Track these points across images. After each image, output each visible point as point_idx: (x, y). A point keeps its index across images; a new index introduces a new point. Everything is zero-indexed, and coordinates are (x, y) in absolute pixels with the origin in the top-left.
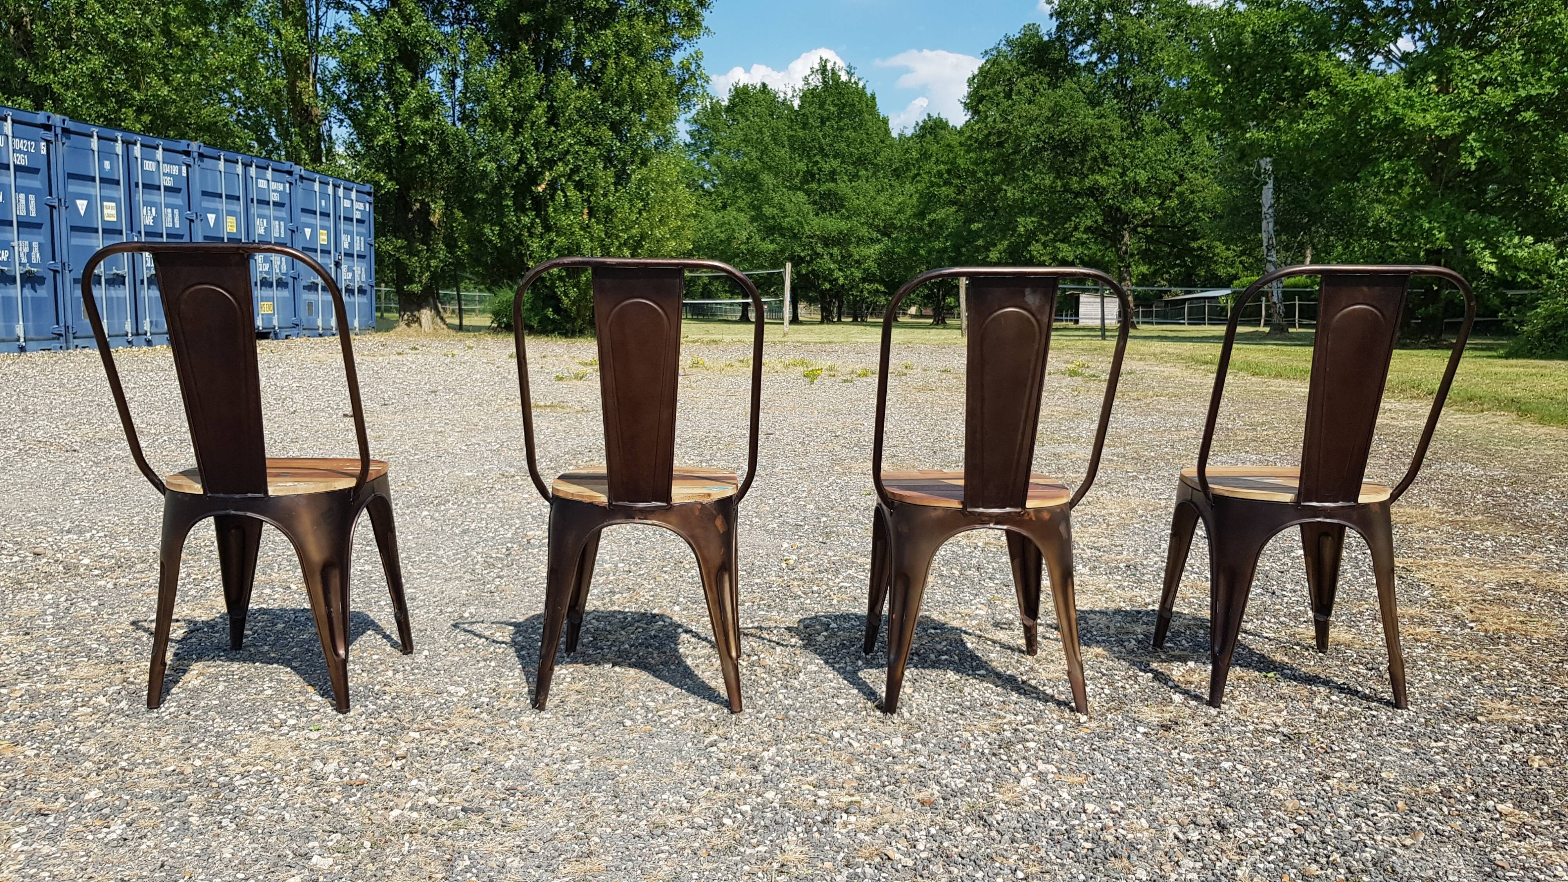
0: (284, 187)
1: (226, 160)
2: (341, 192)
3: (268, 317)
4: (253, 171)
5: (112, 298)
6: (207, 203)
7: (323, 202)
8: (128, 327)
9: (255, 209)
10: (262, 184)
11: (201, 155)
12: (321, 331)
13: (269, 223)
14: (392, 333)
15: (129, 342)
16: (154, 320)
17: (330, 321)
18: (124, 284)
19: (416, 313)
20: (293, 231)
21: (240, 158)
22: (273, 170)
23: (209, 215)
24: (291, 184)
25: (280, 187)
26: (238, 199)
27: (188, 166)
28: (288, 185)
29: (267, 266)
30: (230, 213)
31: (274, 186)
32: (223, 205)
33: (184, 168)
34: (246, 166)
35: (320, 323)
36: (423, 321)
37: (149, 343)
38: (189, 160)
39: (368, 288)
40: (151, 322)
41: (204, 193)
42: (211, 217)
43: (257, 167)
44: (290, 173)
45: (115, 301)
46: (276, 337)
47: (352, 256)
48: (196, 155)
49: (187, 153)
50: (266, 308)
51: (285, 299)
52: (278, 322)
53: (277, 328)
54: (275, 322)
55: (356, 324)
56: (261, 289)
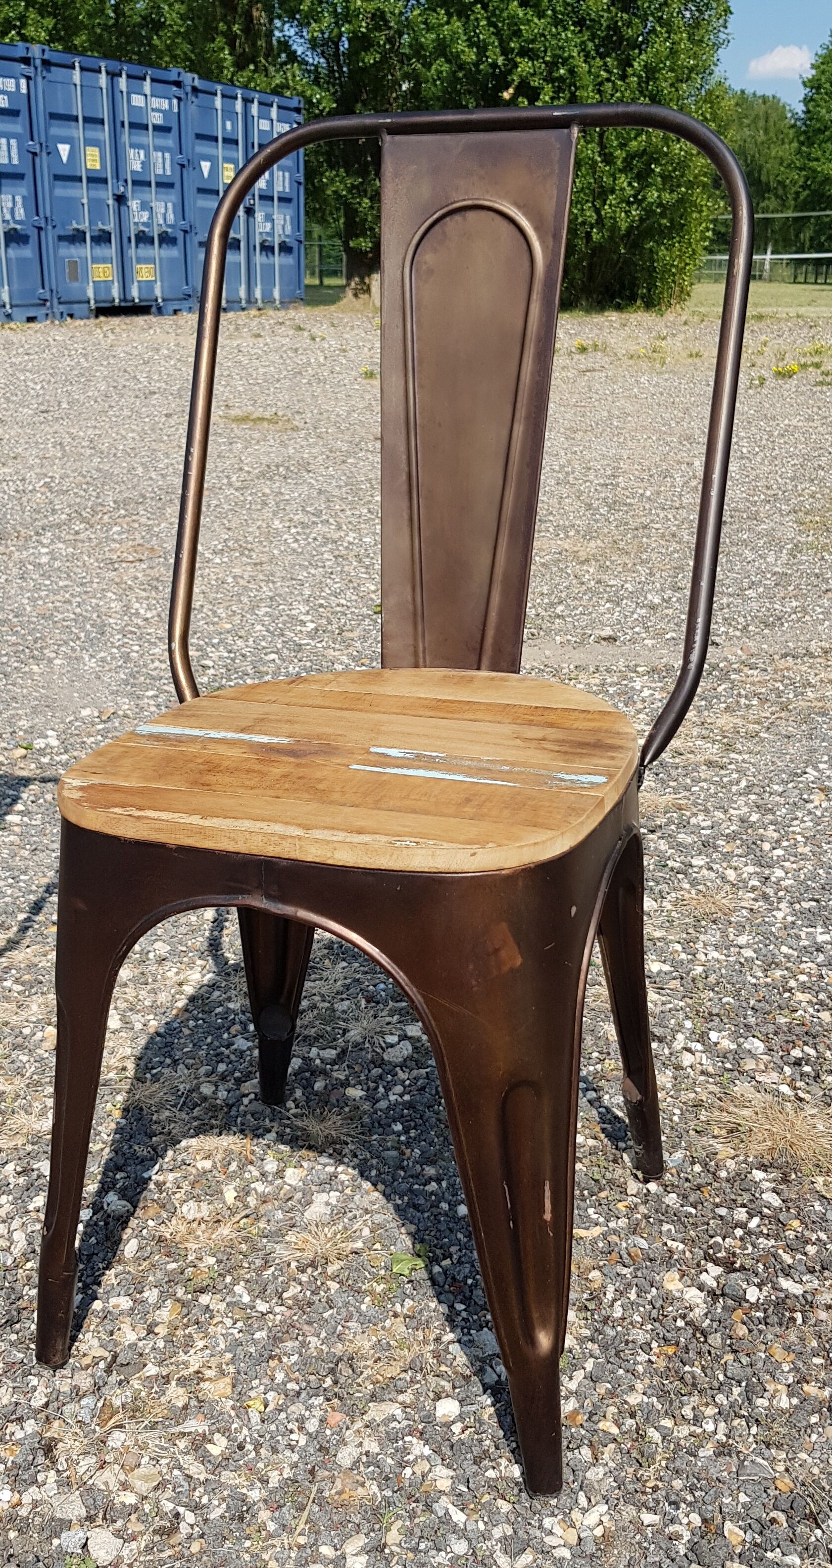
0: (170, 104)
1: (82, 69)
2: (255, 109)
3: (150, 284)
4: (122, 83)
6: (57, 129)
7: (229, 125)
9: (125, 136)
10: (137, 100)
11: (46, 64)
13: (147, 155)
14: (333, 308)
17: (238, 291)
19: (364, 279)
20: (183, 166)
21: (103, 65)
22: (153, 80)
23: (61, 147)
24: (179, 99)
25: (165, 105)
26: (102, 122)
27: (28, 78)
28: (175, 101)
29: (145, 216)
30: (89, 142)
31: (155, 103)
32: (78, 131)
33: (23, 82)
34: (113, 75)
36: (373, 290)
38: (30, 71)
39: (295, 245)
41: (53, 116)
42: (64, 150)
43: (129, 76)
44: (178, 84)
46: (160, 311)
47: (271, 199)
48: (38, 62)
49: (26, 61)
50: (144, 273)
51: (172, 260)
52: (162, 292)
53: (160, 300)
54: (158, 292)
55: (276, 294)
56: (137, 247)
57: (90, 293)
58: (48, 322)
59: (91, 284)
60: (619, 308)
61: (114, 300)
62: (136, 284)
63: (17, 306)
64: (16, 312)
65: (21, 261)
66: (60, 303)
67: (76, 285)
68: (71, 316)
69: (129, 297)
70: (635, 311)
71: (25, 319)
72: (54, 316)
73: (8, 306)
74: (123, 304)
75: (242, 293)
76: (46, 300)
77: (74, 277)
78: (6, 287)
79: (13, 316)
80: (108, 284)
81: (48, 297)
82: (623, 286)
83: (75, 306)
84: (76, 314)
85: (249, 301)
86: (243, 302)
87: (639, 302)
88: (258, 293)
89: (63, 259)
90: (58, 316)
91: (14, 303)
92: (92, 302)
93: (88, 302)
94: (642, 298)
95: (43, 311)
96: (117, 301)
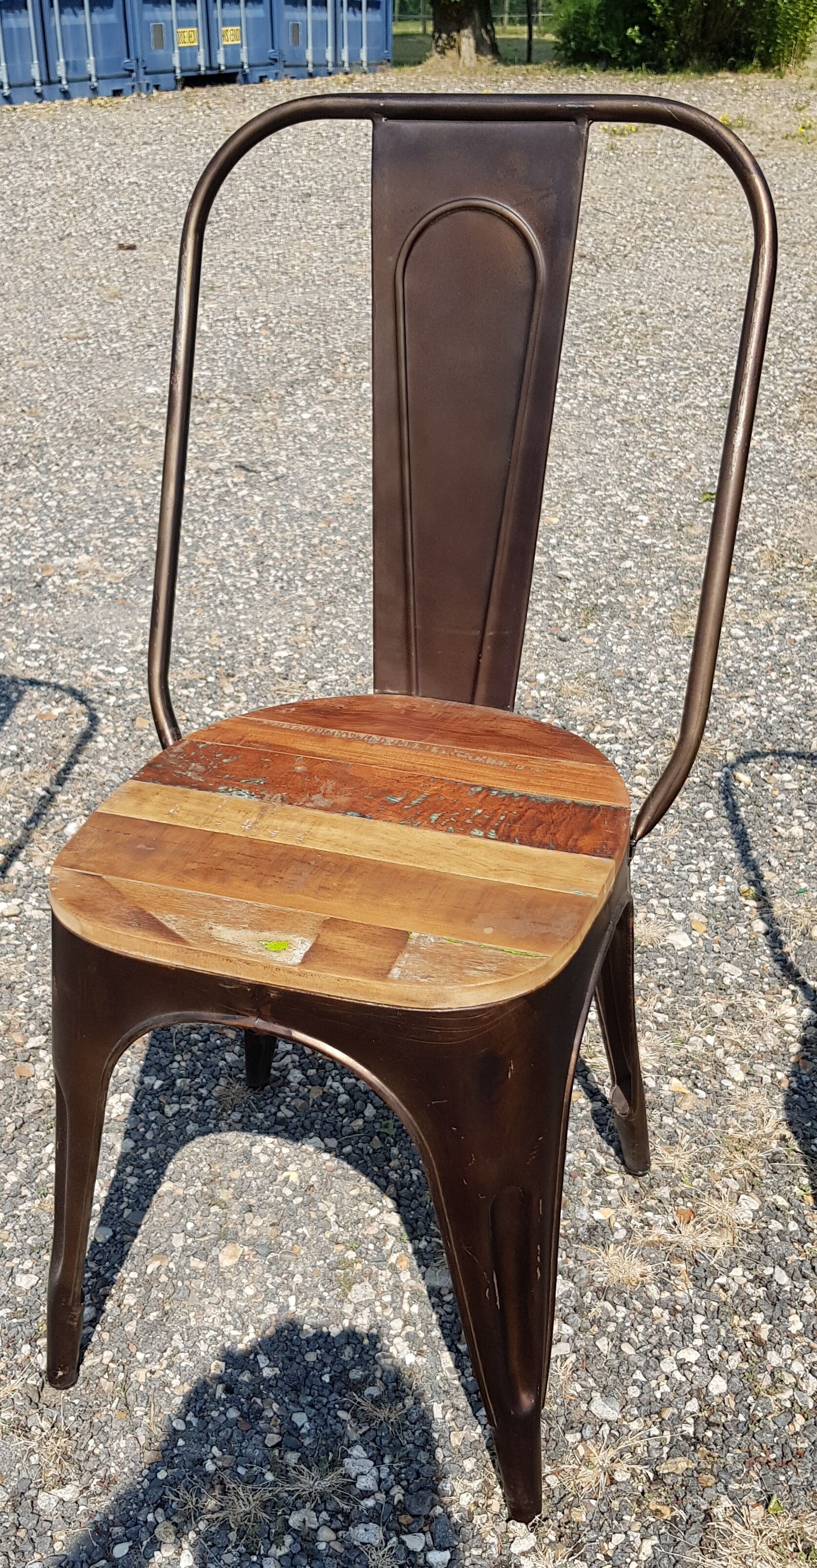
3: (236, 49)
5: (11, 29)
8: (35, 73)
12: (310, 69)
14: (419, 69)
15: (39, 95)
16: (71, 59)
17: (324, 53)
18: (26, 8)
19: (455, 34)
35: (309, 56)
36: (464, 48)
37: (66, 95)
40: (67, 64)
45: (15, 33)
46: (246, 80)
50: (230, 36)
51: (257, 20)
52: (249, 57)
53: (246, 67)
54: (244, 58)
55: (363, 56)
56: (222, 7)
57: (176, 62)
58: (135, 95)
59: (177, 51)
60: (733, 69)
61: (199, 69)
62: (222, 49)
63: (103, 78)
64: (102, 86)
65: (106, 27)
66: (146, 73)
67: (161, 52)
68: (157, 87)
69: (214, 65)
70: (751, 72)
71: (111, 93)
72: (141, 90)
73: (94, 79)
74: (209, 72)
75: (329, 56)
76: (132, 71)
77: (160, 44)
78: (92, 58)
79: (100, 90)
80: (194, 50)
81: (134, 68)
82: (738, 43)
83: (161, 76)
84: (163, 85)
85: (335, 65)
86: (330, 65)
87: (755, 61)
88: (345, 56)
89: (148, 23)
90: (145, 87)
91: (100, 75)
92: (178, 71)
93: (174, 72)
94: (759, 56)
95: (129, 83)
96: (203, 69)
